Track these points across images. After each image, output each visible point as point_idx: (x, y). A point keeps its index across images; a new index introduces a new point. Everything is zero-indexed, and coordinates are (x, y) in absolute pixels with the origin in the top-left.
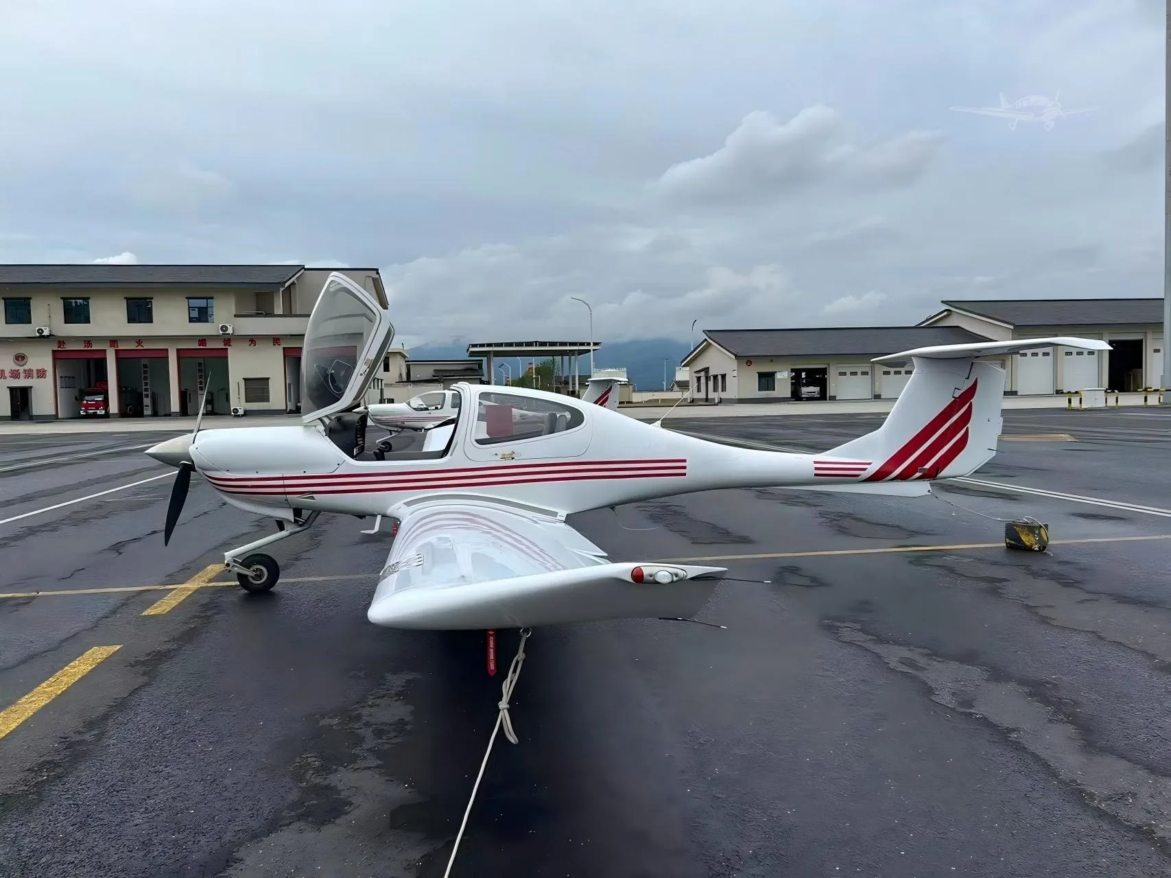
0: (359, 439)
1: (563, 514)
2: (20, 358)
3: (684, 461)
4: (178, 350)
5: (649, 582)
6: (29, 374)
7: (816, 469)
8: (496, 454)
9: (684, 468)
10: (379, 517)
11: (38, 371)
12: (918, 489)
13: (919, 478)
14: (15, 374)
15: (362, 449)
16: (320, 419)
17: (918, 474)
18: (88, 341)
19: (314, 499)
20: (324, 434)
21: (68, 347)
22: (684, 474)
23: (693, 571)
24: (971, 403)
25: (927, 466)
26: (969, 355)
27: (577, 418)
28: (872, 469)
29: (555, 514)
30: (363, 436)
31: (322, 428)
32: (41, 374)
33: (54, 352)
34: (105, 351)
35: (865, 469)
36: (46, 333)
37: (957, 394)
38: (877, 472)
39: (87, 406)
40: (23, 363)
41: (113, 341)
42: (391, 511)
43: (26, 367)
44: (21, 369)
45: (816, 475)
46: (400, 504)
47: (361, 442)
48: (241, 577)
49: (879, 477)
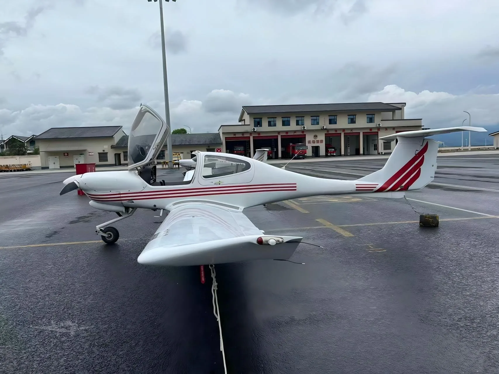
0: (153, 176)
1: (242, 208)
2: (316, 136)
3: (295, 184)
4: (363, 132)
5: (265, 244)
6: (318, 142)
7: (357, 187)
8: (212, 182)
9: (296, 187)
10: (162, 210)
11: (321, 140)
12: (399, 195)
13: (399, 190)
14: (314, 142)
15: (155, 180)
16: (136, 168)
17: (399, 188)
18: (336, 130)
19: (134, 203)
20: (138, 174)
21: (330, 132)
22: (296, 190)
23: (287, 238)
24: (424, 156)
25: (403, 185)
26: (422, 135)
27: (248, 166)
28: (378, 187)
29: (238, 208)
30: (155, 174)
31: (137, 172)
32: (322, 141)
33: (325, 134)
34: (341, 133)
35: (375, 187)
36: (325, 128)
37: (417, 152)
38: (381, 188)
39: (331, 153)
40: (316, 138)
41: (344, 130)
42: (167, 207)
43: (317, 139)
44: (316, 140)
45: (356, 190)
46: (171, 204)
47: (154, 178)
48: (103, 238)
49: (381, 190)
